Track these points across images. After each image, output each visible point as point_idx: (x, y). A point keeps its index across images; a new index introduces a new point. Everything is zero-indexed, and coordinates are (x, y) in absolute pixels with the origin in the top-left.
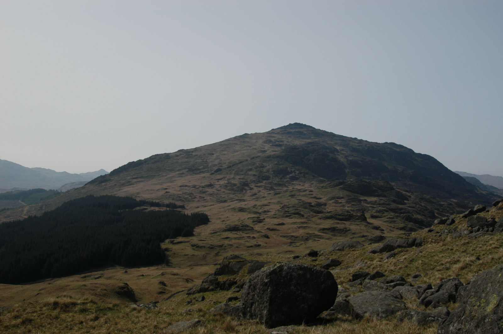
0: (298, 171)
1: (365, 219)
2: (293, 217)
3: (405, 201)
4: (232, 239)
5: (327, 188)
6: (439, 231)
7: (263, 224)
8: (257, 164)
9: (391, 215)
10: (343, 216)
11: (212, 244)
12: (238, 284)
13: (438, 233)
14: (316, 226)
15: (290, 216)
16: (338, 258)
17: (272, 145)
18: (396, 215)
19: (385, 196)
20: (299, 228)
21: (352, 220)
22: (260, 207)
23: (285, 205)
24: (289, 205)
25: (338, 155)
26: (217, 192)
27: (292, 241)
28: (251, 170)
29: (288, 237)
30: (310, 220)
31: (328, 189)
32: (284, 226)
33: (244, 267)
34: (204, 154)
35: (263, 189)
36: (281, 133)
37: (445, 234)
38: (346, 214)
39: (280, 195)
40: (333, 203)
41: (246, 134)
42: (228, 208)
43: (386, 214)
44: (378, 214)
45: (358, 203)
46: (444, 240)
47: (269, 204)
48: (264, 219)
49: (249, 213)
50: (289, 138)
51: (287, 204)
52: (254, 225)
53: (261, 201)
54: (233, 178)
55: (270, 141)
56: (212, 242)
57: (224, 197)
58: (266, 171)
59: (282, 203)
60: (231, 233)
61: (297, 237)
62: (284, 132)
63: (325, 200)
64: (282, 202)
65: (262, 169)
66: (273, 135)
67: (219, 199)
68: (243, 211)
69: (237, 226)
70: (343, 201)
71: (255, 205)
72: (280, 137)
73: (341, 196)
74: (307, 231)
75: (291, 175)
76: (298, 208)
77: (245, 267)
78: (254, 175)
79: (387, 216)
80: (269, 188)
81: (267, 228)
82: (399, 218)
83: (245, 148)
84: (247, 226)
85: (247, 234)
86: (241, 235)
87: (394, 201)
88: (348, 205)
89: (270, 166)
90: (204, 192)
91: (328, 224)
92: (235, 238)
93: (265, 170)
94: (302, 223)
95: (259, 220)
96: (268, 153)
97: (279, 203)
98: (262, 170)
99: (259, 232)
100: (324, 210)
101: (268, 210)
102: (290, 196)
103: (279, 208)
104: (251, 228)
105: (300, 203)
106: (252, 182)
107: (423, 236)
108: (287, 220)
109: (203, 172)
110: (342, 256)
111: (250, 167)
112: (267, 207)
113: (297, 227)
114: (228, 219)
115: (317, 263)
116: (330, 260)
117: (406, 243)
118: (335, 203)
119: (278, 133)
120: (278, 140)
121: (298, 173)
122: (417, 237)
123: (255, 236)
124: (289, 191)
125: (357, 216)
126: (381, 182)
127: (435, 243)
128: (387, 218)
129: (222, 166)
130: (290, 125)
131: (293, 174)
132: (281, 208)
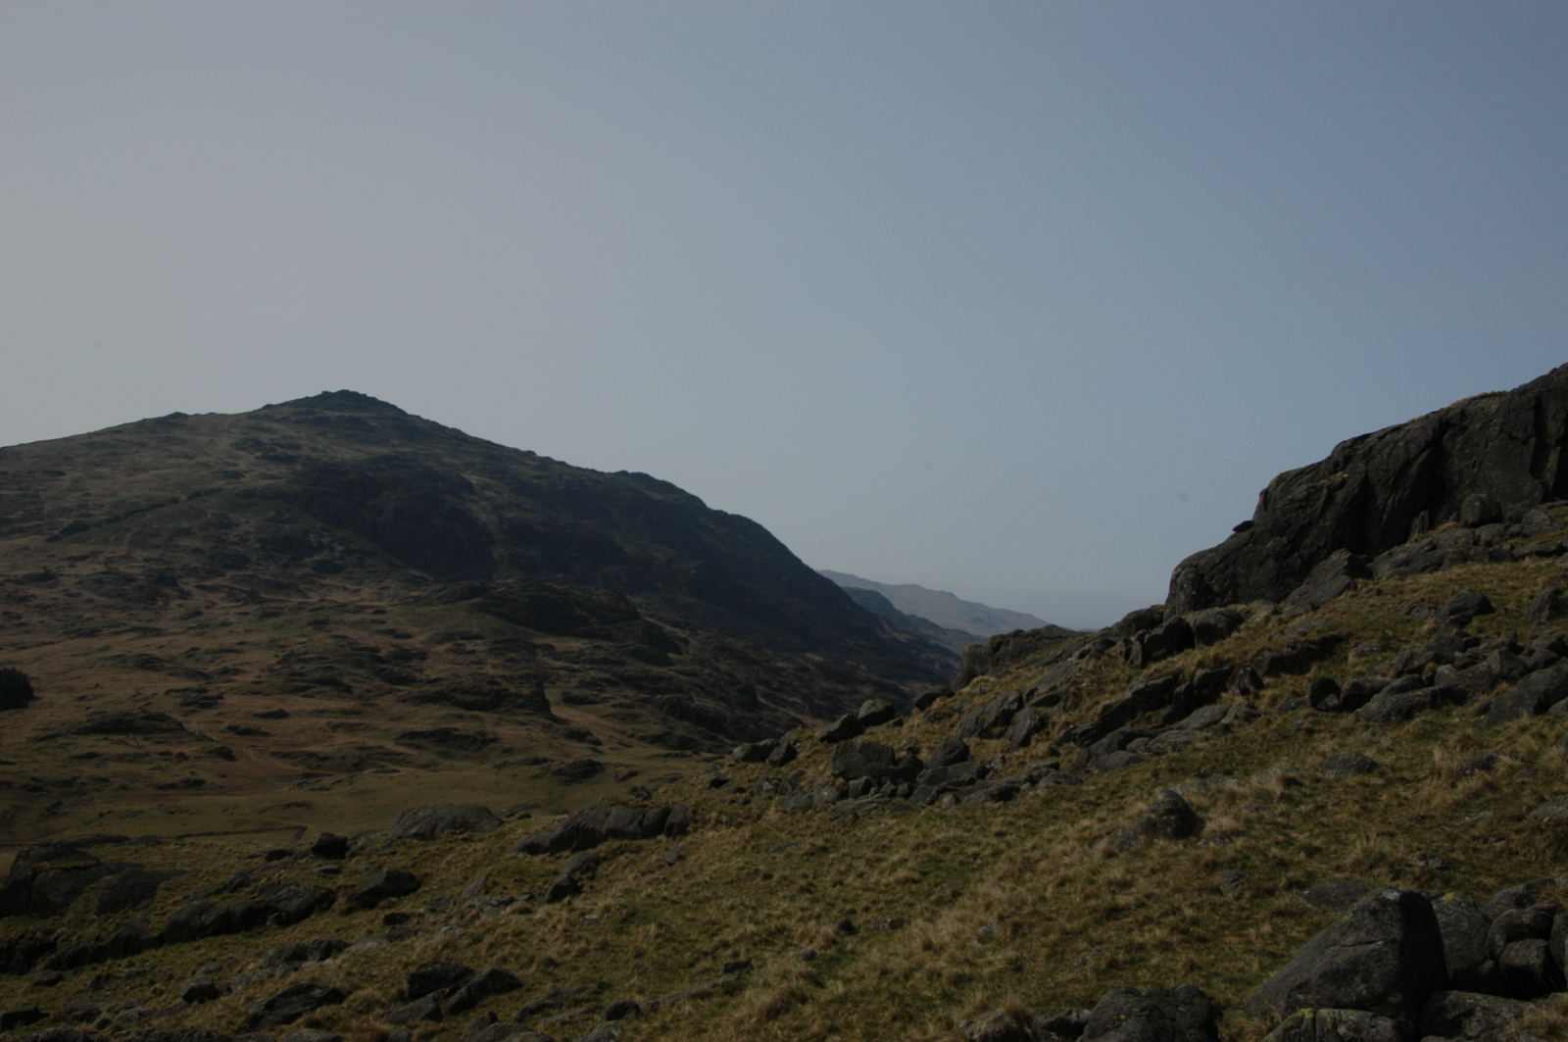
0: (340, 544)
1: (543, 707)
2: (317, 693)
3: (671, 655)
4: (107, 759)
5: (431, 605)
6: (745, 786)
7: (216, 712)
8: (209, 516)
9: (626, 697)
10: (476, 694)
11: (37, 775)
12: (58, 953)
13: (741, 790)
14: (390, 725)
15: (308, 688)
16: (413, 866)
17: (263, 458)
18: (641, 696)
19: (608, 637)
20: (335, 728)
21: (502, 709)
22: (208, 657)
23: (292, 654)
24: (306, 653)
25: (472, 501)
26: (68, 599)
27: (308, 771)
28: (187, 532)
29: (294, 758)
30: (371, 705)
31: (431, 608)
32: (284, 722)
33: (86, 889)
34: (30, 472)
35: (223, 599)
36: (293, 418)
37: (764, 795)
38: (487, 687)
39: (279, 620)
40: (448, 651)
41: (177, 415)
42: (101, 655)
43: (610, 692)
44: (586, 692)
45: (527, 657)
46: (759, 817)
47: (238, 647)
48: (221, 697)
49: (172, 675)
50: (319, 438)
51: (301, 650)
52: (186, 714)
53: (215, 637)
54: (124, 557)
55: (257, 444)
56: (36, 770)
57: (89, 619)
58: (236, 539)
59: (283, 647)
60: (106, 739)
61: (326, 758)
62: (302, 417)
63: (422, 643)
64: (283, 643)
65: (223, 531)
66: (266, 424)
67: (73, 625)
68: (153, 669)
69: (127, 718)
70: (480, 646)
71: (192, 649)
72: (292, 433)
73: (476, 631)
74: (360, 738)
75: (317, 557)
76: (334, 665)
77: (93, 889)
78: (197, 550)
79: (613, 698)
80: (244, 595)
81: (230, 728)
82: (649, 706)
83: (172, 461)
84: (162, 717)
85: (159, 743)
86: (140, 747)
87: (638, 654)
88: (495, 662)
89: (252, 522)
90: (23, 600)
91: (428, 718)
92: (120, 758)
93: (233, 535)
94: (345, 713)
95: (203, 698)
96: (250, 481)
97: (272, 644)
98: (226, 534)
99: (201, 738)
100: (417, 674)
101: (237, 667)
102: (310, 624)
103: (274, 661)
104: (173, 726)
105: (342, 646)
106: (189, 574)
107: (693, 801)
108: (295, 703)
109: (23, 532)
110: (427, 859)
111: (185, 524)
112: (233, 655)
113: (329, 724)
114: (98, 691)
115: (341, 880)
116: (385, 875)
117: (636, 822)
118: (455, 652)
119: (284, 419)
120: (283, 442)
121: (341, 552)
122: (674, 803)
123: (186, 750)
124: (310, 608)
125: (520, 696)
126: (599, 592)
127: (728, 824)
128: (614, 706)
129: (89, 516)
130: (326, 395)
131: (324, 555)
132: (278, 663)
